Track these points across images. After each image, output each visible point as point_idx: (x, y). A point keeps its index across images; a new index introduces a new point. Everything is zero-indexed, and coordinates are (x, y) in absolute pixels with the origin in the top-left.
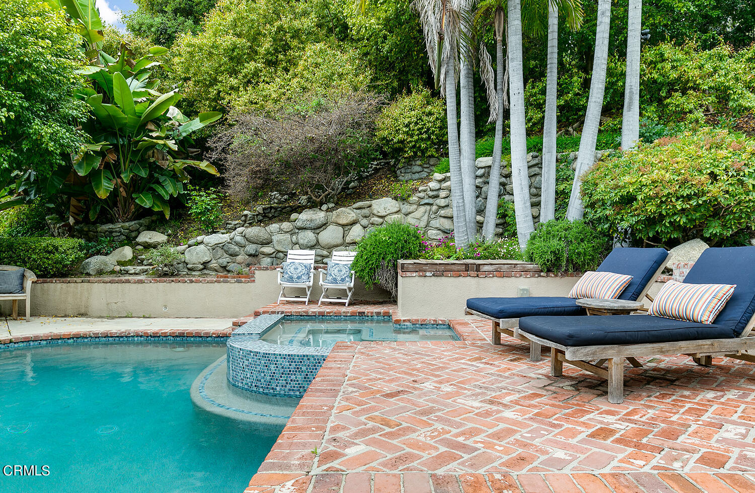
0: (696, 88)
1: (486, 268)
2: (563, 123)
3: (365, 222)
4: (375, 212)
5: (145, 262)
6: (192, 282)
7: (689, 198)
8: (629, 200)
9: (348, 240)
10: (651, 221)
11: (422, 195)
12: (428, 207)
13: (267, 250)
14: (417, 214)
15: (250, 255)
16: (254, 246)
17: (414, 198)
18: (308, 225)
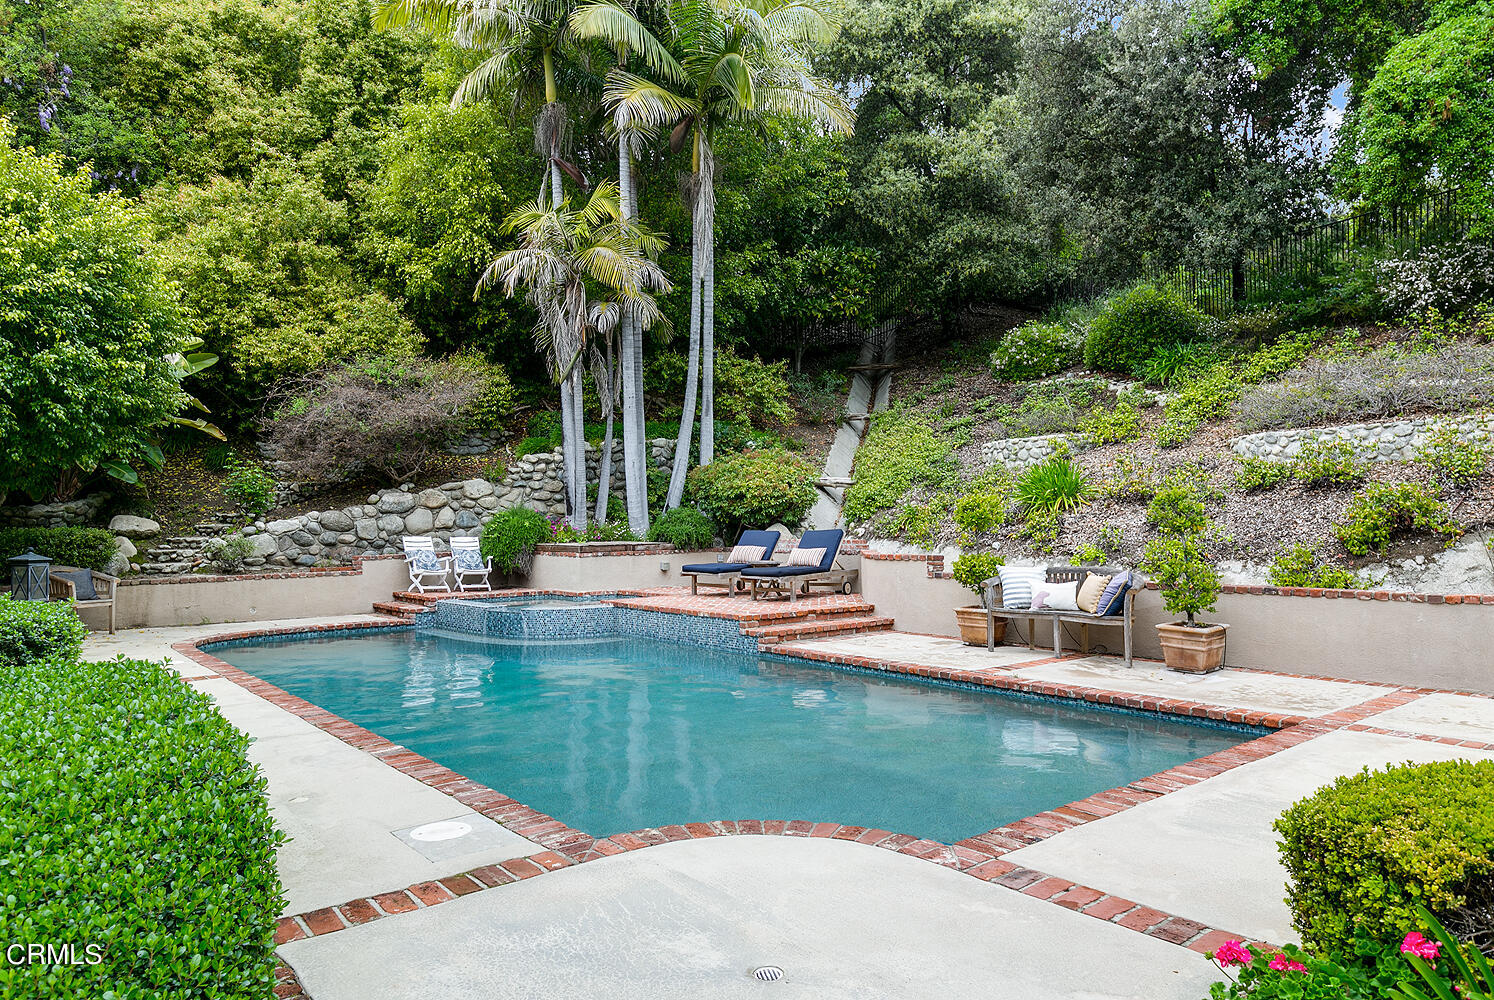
0: (741, 393)
1: (639, 548)
2: (651, 410)
3: (455, 505)
4: (468, 494)
5: (162, 558)
6: (287, 577)
7: (777, 498)
8: (741, 497)
9: (438, 524)
10: (753, 512)
11: (514, 476)
12: (522, 489)
13: (349, 537)
14: (512, 496)
15: (327, 545)
16: (333, 533)
17: (508, 480)
18: (395, 508)
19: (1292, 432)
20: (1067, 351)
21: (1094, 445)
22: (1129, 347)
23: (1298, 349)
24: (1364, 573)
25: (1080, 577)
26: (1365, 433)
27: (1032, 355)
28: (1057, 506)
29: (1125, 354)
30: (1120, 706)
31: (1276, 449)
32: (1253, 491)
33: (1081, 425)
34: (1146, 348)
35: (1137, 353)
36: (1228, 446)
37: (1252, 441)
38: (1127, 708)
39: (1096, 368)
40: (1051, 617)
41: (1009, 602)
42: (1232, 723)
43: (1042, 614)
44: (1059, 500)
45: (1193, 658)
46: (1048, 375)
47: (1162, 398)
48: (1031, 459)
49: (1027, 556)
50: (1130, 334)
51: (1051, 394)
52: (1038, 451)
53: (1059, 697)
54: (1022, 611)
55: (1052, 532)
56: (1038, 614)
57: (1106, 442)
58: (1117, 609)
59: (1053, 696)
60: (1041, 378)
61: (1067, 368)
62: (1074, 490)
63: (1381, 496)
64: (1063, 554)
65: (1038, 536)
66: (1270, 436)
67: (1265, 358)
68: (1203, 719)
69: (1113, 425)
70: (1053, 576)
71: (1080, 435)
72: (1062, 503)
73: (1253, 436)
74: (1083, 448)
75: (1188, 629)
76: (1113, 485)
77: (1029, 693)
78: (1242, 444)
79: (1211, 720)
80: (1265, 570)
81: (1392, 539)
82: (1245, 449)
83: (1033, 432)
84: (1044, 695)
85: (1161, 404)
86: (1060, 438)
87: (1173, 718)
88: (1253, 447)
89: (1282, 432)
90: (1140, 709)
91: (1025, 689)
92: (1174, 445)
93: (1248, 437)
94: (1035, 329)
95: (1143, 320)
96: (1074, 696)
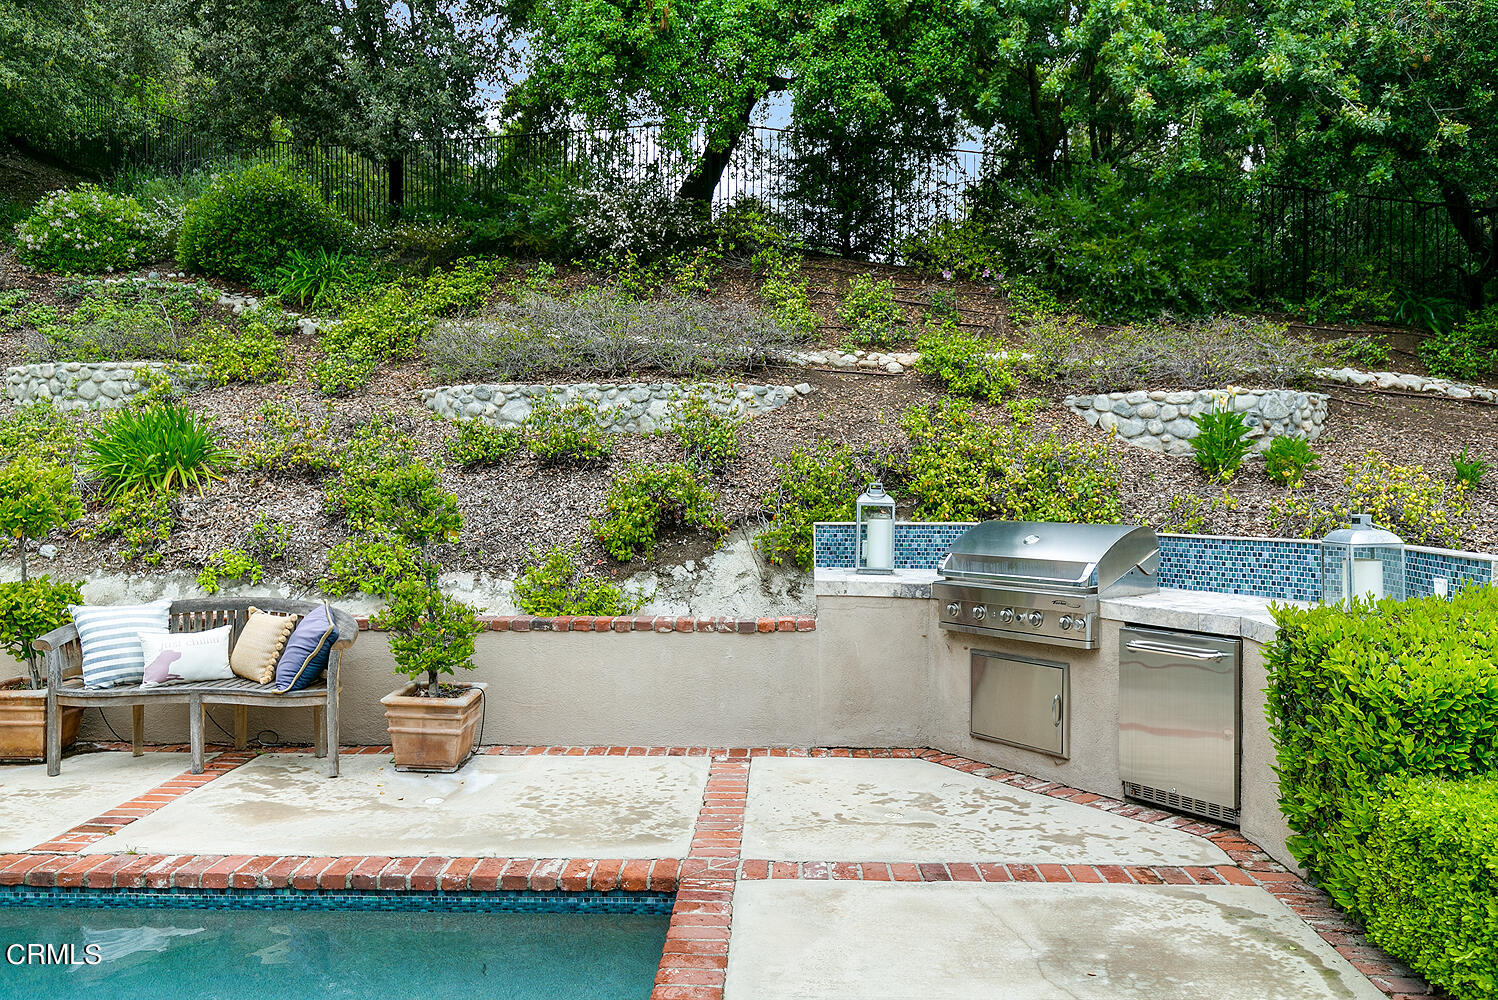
19: (510, 387)
20: (148, 239)
21: (212, 384)
22: (248, 245)
23: (479, 279)
24: (631, 585)
25: (236, 617)
26: (599, 395)
27: (90, 235)
28: (167, 482)
29: (242, 256)
30: (364, 892)
31: (490, 408)
32: (471, 467)
33: (190, 349)
34: (275, 252)
35: (260, 255)
36: (419, 399)
37: (455, 396)
38: (378, 892)
39: (194, 270)
40: (186, 700)
41: (97, 673)
42: (570, 893)
43: (167, 695)
44: (171, 472)
45: (440, 747)
46: (117, 271)
47: (308, 325)
48: (102, 399)
49: (113, 572)
50: (250, 228)
51: (129, 298)
52: (116, 385)
53: (236, 890)
54: (124, 691)
55: (162, 528)
56: (159, 695)
57: (233, 379)
58: (314, 676)
59: (223, 891)
60: (106, 273)
61: (148, 265)
62: (196, 456)
63: (649, 481)
64: (183, 565)
65: (134, 535)
66: (482, 390)
67: (446, 286)
68: (519, 893)
69: (243, 355)
70: (183, 618)
71: (189, 367)
72: (177, 478)
73: (458, 388)
74: (192, 386)
75: (435, 702)
76: (261, 449)
77: (167, 891)
78: (441, 398)
79: (533, 892)
80: (506, 585)
81: (658, 539)
82: (445, 405)
83: (106, 355)
84: (201, 891)
85: (307, 331)
86: (155, 367)
87: (466, 900)
88: (457, 404)
89: (497, 386)
90: (405, 892)
91: (160, 884)
92: (342, 393)
93: (451, 390)
94: (96, 198)
95: (269, 212)
96: (268, 884)
